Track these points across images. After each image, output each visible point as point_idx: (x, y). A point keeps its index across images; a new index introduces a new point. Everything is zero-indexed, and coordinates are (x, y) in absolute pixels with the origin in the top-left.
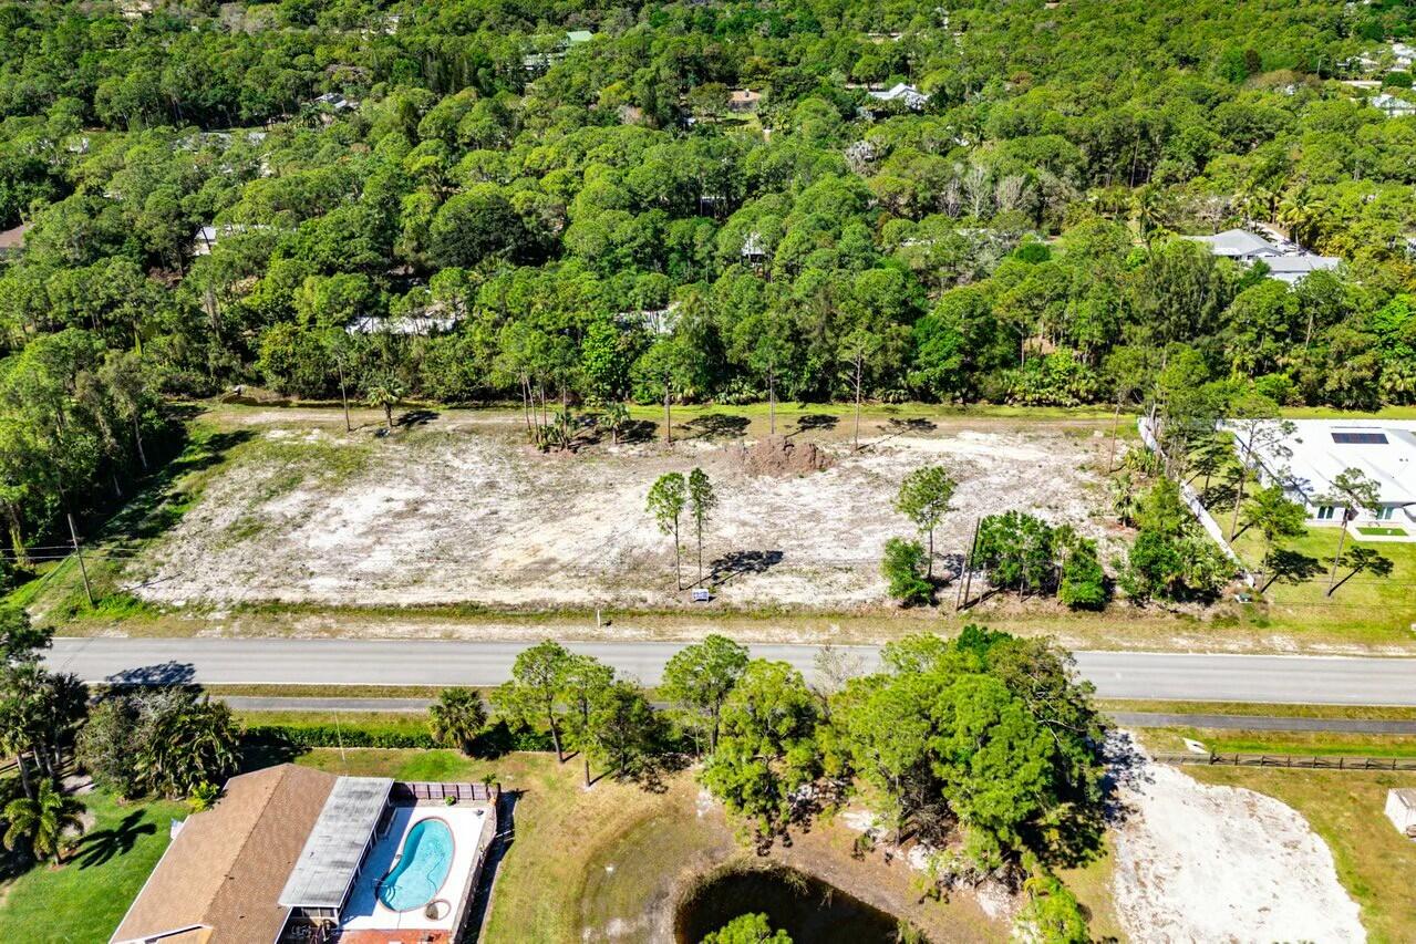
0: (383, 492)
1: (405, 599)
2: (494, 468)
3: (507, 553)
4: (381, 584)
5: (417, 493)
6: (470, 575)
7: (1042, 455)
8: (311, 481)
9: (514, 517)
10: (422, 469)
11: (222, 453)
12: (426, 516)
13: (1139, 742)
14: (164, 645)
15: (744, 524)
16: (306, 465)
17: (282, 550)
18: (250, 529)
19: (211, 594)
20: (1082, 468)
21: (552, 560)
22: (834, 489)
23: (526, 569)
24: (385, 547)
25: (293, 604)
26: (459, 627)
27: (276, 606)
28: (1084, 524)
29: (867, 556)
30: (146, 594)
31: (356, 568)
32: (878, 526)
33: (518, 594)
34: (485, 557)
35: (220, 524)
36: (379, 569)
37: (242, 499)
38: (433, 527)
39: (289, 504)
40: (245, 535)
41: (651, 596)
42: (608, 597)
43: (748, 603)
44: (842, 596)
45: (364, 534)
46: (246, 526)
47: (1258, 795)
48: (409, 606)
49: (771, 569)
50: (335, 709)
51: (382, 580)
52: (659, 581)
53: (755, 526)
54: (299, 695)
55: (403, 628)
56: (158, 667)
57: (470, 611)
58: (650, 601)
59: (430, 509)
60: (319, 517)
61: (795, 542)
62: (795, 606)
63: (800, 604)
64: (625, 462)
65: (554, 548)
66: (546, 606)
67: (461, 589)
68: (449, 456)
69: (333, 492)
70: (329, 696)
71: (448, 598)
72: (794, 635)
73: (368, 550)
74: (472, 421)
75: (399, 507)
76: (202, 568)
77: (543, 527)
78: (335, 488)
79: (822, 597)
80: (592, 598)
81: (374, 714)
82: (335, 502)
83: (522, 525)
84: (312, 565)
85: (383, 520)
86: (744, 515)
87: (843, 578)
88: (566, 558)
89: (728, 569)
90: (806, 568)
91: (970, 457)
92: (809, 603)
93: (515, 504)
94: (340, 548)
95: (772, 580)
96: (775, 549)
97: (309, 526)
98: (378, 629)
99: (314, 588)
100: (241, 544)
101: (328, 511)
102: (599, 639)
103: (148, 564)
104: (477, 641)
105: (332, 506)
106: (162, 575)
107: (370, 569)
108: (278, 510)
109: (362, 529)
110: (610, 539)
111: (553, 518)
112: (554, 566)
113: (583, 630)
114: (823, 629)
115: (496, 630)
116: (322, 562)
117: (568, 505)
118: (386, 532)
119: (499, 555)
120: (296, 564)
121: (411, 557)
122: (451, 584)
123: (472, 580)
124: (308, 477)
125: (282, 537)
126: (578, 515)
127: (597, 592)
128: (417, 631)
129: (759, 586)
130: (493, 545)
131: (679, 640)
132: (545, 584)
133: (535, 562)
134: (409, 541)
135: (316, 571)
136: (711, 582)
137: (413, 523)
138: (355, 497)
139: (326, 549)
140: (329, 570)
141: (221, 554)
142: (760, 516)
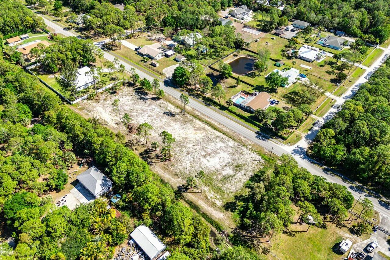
0: (208, 164)
1: (220, 134)
2: (183, 158)
3: (200, 135)
5: (203, 160)
6: (208, 134)
8: (220, 177)
9: (192, 143)
10: (196, 168)
12: (205, 151)
14: (259, 143)
15: (161, 120)
16: (218, 184)
17: (234, 157)
18: (238, 168)
19: (249, 152)
21: (195, 130)
23: (200, 130)
24: (217, 147)
29: (154, 107)
30: (260, 158)
31: (224, 145)
32: (145, 109)
33: (205, 126)
34: (204, 136)
35: (243, 172)
36: (221, 142)
37: (236, 179)
38: (206, 148)
39: (228, 171)
40: (239, 166)
41: (189, 116)
42: (194, 119)
43: (178, 109)
45: (219, 153)
46: (238, 169)
49: (168, 111)
51: (222, 140)
52: (185, 118)
55: (224, 129)
57: (214, 128)
59: (203, 153)
60: (224, 164)
61: (159, 113)
65: (192, 132)
68: (188, 168)
69: (217, 170)
71: (215, 131)
73: (220, 149)
74: (173, 179)
75: (208, 158)
76: (249, 160)
77: (190, 137)
78: (217, 172)
79: (169, 104)
82: (218, 167)
83: (192, 140)
84: (230, 150)
85: (213, 155)
87: (162, 105)
88: (192, 129)
89: (174, 114)
93: (189, 145)
94: (224, 152)
96: (163, 114)
97: (227, 162)
98: (228, 131)
99: (233, 144)
100: (240, 163)
101: (221, 164)
102: (202, 114)
103: (259, 166)
104: (216, 121)
105: (219, 166)
106: (257, 162)
107: (222, 143)
108: (230, 171)
109: (218, 155)
110: (182, 129)
111: (186, 138)
112: (195, 128)
113: (202, 116)
114: (175, 102)
115: (213, 122)
116: (229, 150)
117: (181, 140)
118: (215, 151)
119: (201, 136)
120: (233, 151)
121: (214, 142)
122: (213, 133)
123: (209, 132)
124: (220, 179)
125: (233, 161)
126: (182, 137)
127: (195, 121)
128: (223, 127)
129: (174, 110)
130: (200, 138)
131: (193, 108)
132: (200, 126)
133: (197, 131)
134: (212, 147)
135: (231, 148)
136: (179, 114)
137: (209, 151)
138: (214, 166)
139: (227, 153)
140: (229, 147)
141: (245, 162)
142: (156, 120)
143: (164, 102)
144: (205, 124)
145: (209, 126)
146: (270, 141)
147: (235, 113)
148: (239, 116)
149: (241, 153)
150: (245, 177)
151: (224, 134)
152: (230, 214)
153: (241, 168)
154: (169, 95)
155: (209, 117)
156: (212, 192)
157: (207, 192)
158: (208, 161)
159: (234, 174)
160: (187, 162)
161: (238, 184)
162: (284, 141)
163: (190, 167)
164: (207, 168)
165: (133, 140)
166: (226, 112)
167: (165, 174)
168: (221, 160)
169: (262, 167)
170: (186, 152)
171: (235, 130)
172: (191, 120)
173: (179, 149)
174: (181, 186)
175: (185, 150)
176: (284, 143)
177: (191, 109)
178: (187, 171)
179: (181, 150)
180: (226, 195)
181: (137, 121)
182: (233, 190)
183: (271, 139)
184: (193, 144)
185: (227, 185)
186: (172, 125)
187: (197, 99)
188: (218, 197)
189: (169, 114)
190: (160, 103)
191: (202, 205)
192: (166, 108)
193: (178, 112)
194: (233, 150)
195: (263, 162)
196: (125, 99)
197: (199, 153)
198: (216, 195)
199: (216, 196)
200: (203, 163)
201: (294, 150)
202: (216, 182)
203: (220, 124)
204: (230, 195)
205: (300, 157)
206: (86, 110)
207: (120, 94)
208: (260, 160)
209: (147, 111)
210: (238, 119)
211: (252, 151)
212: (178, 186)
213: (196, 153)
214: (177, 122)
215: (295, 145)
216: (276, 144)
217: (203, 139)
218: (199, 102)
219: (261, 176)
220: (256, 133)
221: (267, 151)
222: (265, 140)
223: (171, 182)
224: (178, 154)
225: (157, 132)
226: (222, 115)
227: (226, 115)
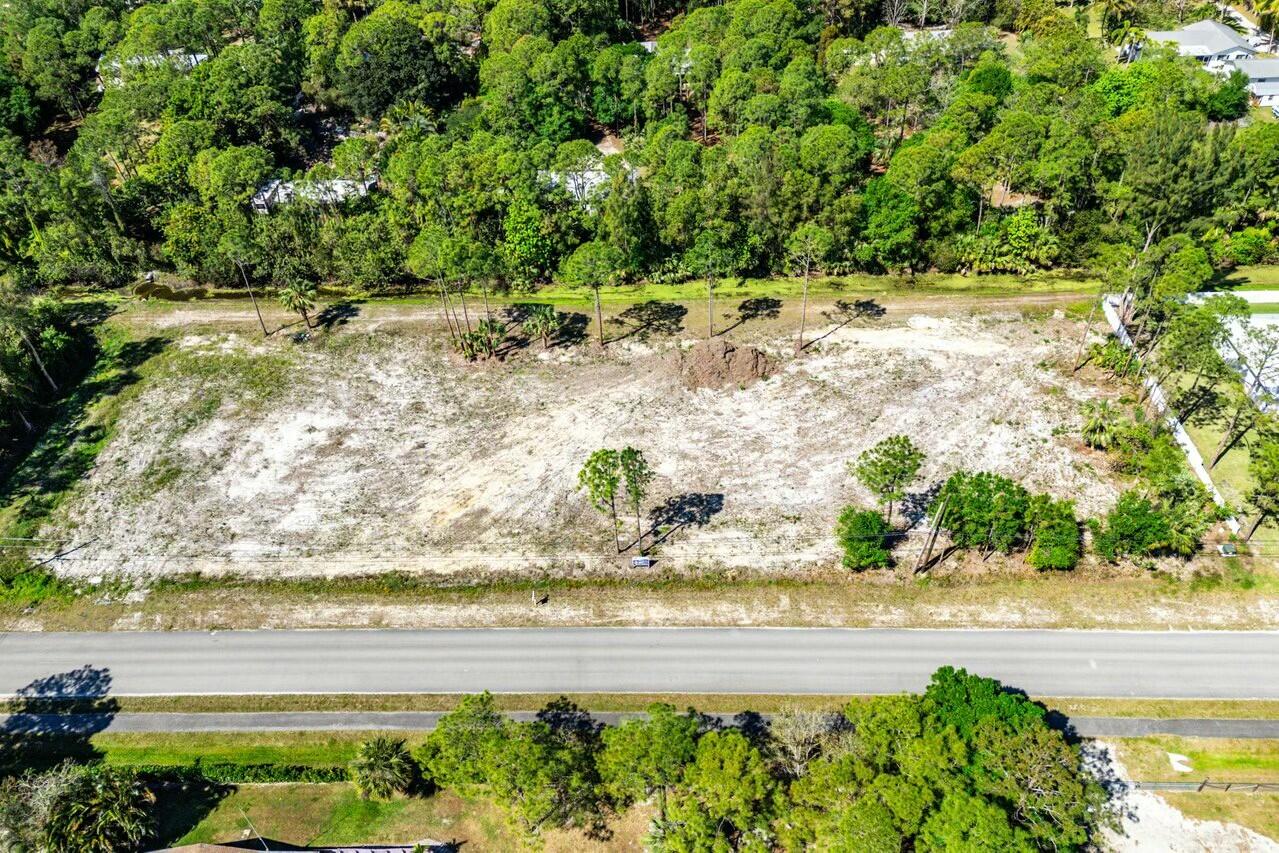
0: (304, 418)
1: (333, 568)
2: (420, 383)
4: (305, 548)
5: (340, 420)
6: (399, 534)
7: (999, 348)
8: (229, 406)
9: (442, 452)
10: (344, 384)
11: (136, 370)
12: (350, 453)
13: (1120, 759)
14: (78, 642)
15: (684, 456)
16: (223, 383)
17: (203, 503)
18: (166, 474)
19: (128, 567)
20: (1043, 365)
21: (484, 511)
22: (778, 405)
23: (457, 525)
24: (309, 496)
25: (214, 579)
26: (389, 609)
27: (197, 581)
28: (1048, 445)
29: (815, 497)
30: (60, 569)
31: (279, 527)
32: (826, 456)
33: (448, 561)
34: (413, 508)
35: (136, 467)
36: (303, 529)
37: (158, 431)
38: (358, 467)
39: (204, 440)
40: (161, 482)
41: (590, 560)
42: (544, 562)
43: (691, 568)
44: (791, 557)
45: (286, 479)
46: (163, 470)
47: (1250, 832)
48: (337, 579)
49: (715, 519)
50: (260, 729)
51: (304, 543)
52: (597, 538)
53: (696, 458)
54: (224, 709)
55: (330, 611)
56: (72, 674)
57: (398, 586)
58: (588, 567)
59: (354, 442)
60: (238, 455)
61: (738, 481)
62: (742, 571)
63: (746, 568)
64: (556, 372)
65: (485, 494)
66: (479, 576)
67: (389, 554)
68: (372, 368)
69: (253, 420)
70: (254, 710)
71: (375, 568)
72: (741, 613)
73: (290, 500)
75: (321, 439)
76: (118, 530)
77: (472, 466)
78: (254, 413)
79: (770, 559)
80: (526, 564)
81: (302, 734)
82: (257, 434)
83: (451, 462)
84: (235, 524)
85: (307, 459)
86: (685, 445)
87: (792, 530)
88: (498, 508)
89: (669, 521)
90: (752, 517)
91: (923, 354)
92: (755, 566)
93: (443, 433)
94: (262, 499)
95: (716, 535)
96: (717, 491)
97: (229, 468)
98: (304, 614)
99: (235, 556)
100: (158, 495)
101: (248, 447)
102: (535, 623)
103: (61, 526)
104: (407, 629)
105: (253, 439)
106: (76, 541)
107: (294, 528)
108: (196, 446)
109: (284, 471)
110: (544, 480)
111: (483, 453)
112: (486, 520)
113: (518, 610)
114: (772, 603)
115: (427, 612)
116: (243, 518)
117: (498, 434)
118: (309, 475)
119: (428, 505)
120: (217, 523)
121: (336, 510)
122: (378, 548)
123: (401, 542)
124: (226, 399)
125: (201, 484)
126: (510, 447)
127: (531, 556)
128: (344, 615)
129: (702, 544)
130: (421, 492)
131: (620, 623)
132: (478, 546)
133: (466, 515)
134: (333, 487)
135: (238, 532)
136: (651, 539)
137: (337, 463)
138: (275, 426)
139: (248, 500)
140: (251, 530)
141: (138, 510)
142: (701, 445)
143: (808, 555)
144: (456, 574)
145: (431, 574)
150: (118, 456)
152: (139, 337)
153: (152, 480)
155: (472, 627)
156: (231, 352)
157: (250, 347)
158: (311, 429)
159: (172, 446)
160: (389, 382)
164: (301, 404)
168: (256, 458)
170: (428, 406)
174: (350, 318)
177: (624, 616)
180: (173, 369)
182: (152, 395)
184: (430, 446)
185: (185, 398)
188: (202, 353)
189: (691, 509)
190: (819, 534)
191: (243, 315)
192: (755, 530)
193: (666, 547)
197: (372, 433)
198: (211, 354)
199: (210, 350)
200: (327, 410)
202: (232, 382)
204: (157, 377)
213: (384, 425)
217: (402, 492)
220: (113, 706)
221: (22, 626)
222: (42, 687)
223: (395, 310)
224: (452, 384)
225: (629, 406)
226: (409, 698)
227: (385, 721)
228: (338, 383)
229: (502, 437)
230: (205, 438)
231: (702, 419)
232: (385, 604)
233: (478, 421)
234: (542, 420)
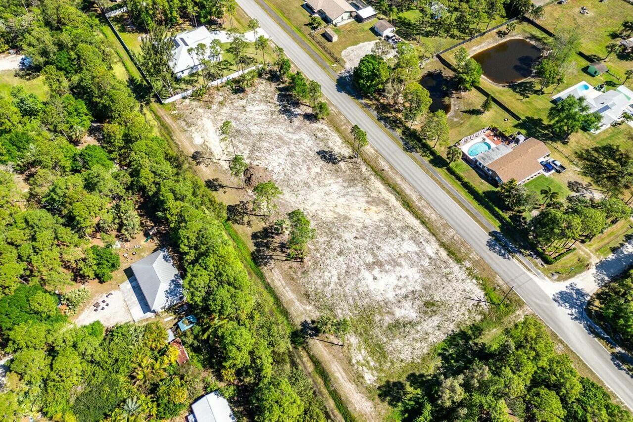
0: (373, 286)
1: (415, 223)
2: (328, 262)
3: (376, 215)
4: (417, 235)
5: (366, 274)
6: (392, 216)
8: (388, 319)
9: (354, 230)
10: (346, 289)
12: (375, 256)
13: (340, 72)
14: (490, 261)
15: (309, 168)
16: (379, 335)
17: (428, 281)
18: (430, 307)
19: (464, 277)
21: (368, 202)
23: (377, 204)
24: (400, 252)
25: (445, 249)
27: (450, 253)
30: (481, 294)
31: (416, 249)
33: (390, 198)
34: (381, 221)
35: (436, 319)
36: (411, 242)
37: (418, 332)
38: (378, 248)
39: (408, 311)
40: (433, 304)
41: (364, 168)
42: (372, 177)
43: (348, 148)
45: (401, 265)
46: (429, 310)
49: (326, 150)
51: (415, 237)
53: (308, 165)
55: (427, 211)
56: (495, 252)
57: (407, 204)
59: (370, 259)
60: (404, 292)
61: (310, 152)
65: (360, 207)
66: (388, 189)
67: (400, 213)
68: (332, 286)
69: (386, 304)
71: (407, 213)
73: (406, 256)
74: (298, 304)
75: (376, 271)
77: (353, 217)
78: (384, 307)
79: (333, 134)
80: (376, 181)
82: (390, 296)
83: (356, 224)
84: (426, 262)
85: (387, 267)
86: (304, 171)
87: (319, 134)
88: (364, 199)
89: (336, 159)
93: (346, 235)
94: (412, 265)
95: (335, 147)
96: (316, 154)
97: (410, 289)
98: (433, 217)
99: (435, 251)
100: (438, 299)
101: (398, 292)
102: (392, 167)
103: (473, 315)
104: (416, 190)
105: (394, 294)
106: (472, 302)
107: (414, 245)
108: (412, 310)
109: (398, 268)
110: (344, 196)
111: (346, 218)
112: (370, 199)
113: (390, 173)
115: (408, 191)
116: (423, 262)
117: (334, 220)
118: (393, 260)
119: (376, 218)
120: (430, 268)
121: (399, 239)
122: (400, 217)
123: (394, 213)
124: (386, 324)
125: (423, 291)
126: (338, 213)
127: (373, 181)
128: (425, 208)
129: (340, 148)
130: (373, 223)
131: (377, 151)
132: (380, 195)
133: (372, 205)
134: (391, 248)
135: (428, 259)
136: (346, 160)
137: (382, 256)
138: (383, 292)
139: (416, 268)
140: (424, 256)
141: (447, 298)
142: (301, 167)
143: (326, 128)
144: (392, 193)
145: (397, 199)
146: (514, 260)
147: (459, 178)
148: (465, 185)
149: (446, 276)
150: (438, 333)
151: (423, 223)
152: (384, 408)
153: (435, 308)
154: (340, 113)
155: (404, 178)
156: (363, 351)
157: (354, 347)
158: (375, 279)
159: (418, 319)
160: (335, 273)
161: (419, 345)
162: (546, 266)
163: (336, 284)
164: (367, 294)
165: (248, 202)
166: (441, 172)
167: (287, 288)
168: (400, 284)
169: (479, 318)
170: (338, 250)
171: (449, 219)
172: (365, 179)
173: (325, 239)
174: (309, 321)
175: (336, 243)
176: (544, 271)
177: (373, 152)
178: (328, 291)
179: (329, 242)
180: (389, 364)
181: (266, 162)
182: (406, 356)
183: (517, 255)
184: (354, 235)
185: (397, 341)
186: (327, 182)
187: (391, 131)
188: (372, 364)
189: (328, 157)
190: (317, 129)
191: (337, 375)
192: (325, 141)
193: (347, 155)
194: (430, 264)
195: (485, 306)
196: (257, 108)
197: (362, 257)
198: (369, 359)
199: (368, 362)
200: (363, 282)
201: (561, 293)
202: (377, 330)
203: (421, 198)
204: (397, 365)
205: (569, 311)
206: (184, 120)
207: (250, 95)
208: (480, 301)
209: (288, 144)
210: (463, 194)
211: (469, 274)
212: (303, 320)
213: (356, 256)
214: (337, 177)
215: (568, 283)
216: (525, 270)
217: (378, 227)
218: (393, 138)
219: (470, 338)
220: (491, 234)
221: (501, 282)
222: (503, 255)
223: (292, 308)
224: (321, 251)
225: (296, 193)
226: (431, 177)
227: (440, 178)
228: (347, 291)
229: (335, 218)
230: (407, 312)
231: (288, 172)
232: (414, 202)
233: (333, 230)
234: (319, 213)
